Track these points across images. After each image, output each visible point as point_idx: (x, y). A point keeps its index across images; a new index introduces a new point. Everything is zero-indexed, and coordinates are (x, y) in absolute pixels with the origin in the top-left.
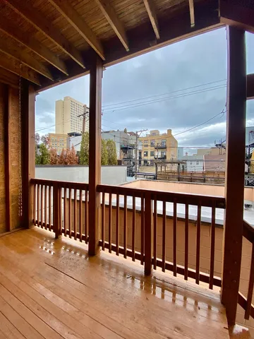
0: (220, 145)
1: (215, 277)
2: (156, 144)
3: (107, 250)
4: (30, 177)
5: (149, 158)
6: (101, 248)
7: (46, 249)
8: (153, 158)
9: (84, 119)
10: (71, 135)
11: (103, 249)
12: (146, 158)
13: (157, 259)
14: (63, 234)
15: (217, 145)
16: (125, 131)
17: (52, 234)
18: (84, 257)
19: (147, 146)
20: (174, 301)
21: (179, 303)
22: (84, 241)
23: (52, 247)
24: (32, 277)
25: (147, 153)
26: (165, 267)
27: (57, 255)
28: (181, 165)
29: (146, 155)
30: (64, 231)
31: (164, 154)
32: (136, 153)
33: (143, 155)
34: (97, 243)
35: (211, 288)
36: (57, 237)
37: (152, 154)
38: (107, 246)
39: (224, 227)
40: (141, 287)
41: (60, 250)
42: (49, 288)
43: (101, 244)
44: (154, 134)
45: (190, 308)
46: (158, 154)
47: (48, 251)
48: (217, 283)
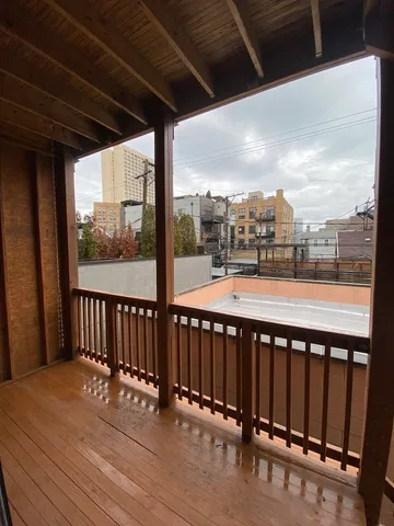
0: (364, 213)
1: (350, 453)
2: (257, 215)
3: (185, 400)
4: (72, 286)
5: (247, 236)
6: (177, 396)
7: (98, 394)
8: (253, 236)
9: (145, 181)
10: (126, 204)
11: (180, 399)
12: (241, 236)
13: (262, 419)
14: (121, 371)
15: (359, 214)
16: (208, 195)
17: (106, 369)
18: (152, 408)
19: (243, 217)
20: (286, 486)
21: (295, 490)
22: (151, 385)
23: (106, 391)
24: (82, 440)
25: (243, 228)
26: (273, 432)
27: (114, 404)
28: (299, 249)
29: (242, 232)
30: (122, 367)
31: (272, 229)
32: (226, 231)
33: (236, 233)
34: (171, 388)
35: (344, 468)
36: (113, 375)
37: (252, 230)
38: (186, 394)
39: (368, 368)
40: (238, 462)
41: (118, 396)
42: (106, 458)
43: (177, 390)
44: (255, 198)
45: (311, 499)
46: (262, 230)
47: (101, 397)
48: (354, 462)
